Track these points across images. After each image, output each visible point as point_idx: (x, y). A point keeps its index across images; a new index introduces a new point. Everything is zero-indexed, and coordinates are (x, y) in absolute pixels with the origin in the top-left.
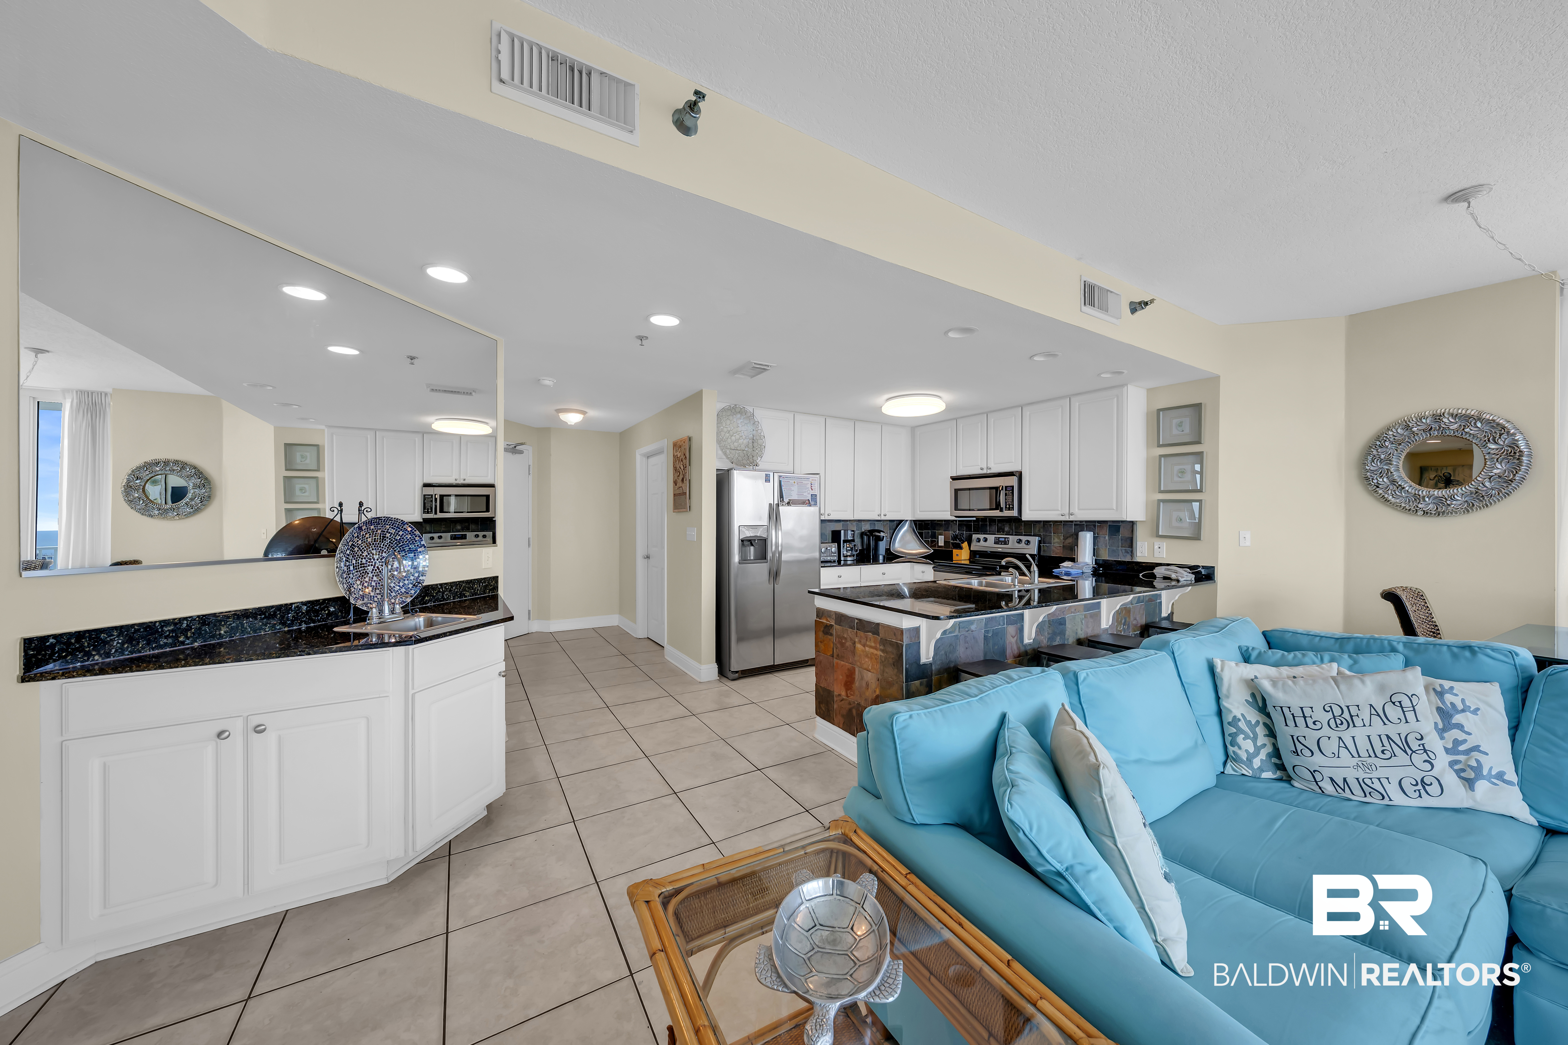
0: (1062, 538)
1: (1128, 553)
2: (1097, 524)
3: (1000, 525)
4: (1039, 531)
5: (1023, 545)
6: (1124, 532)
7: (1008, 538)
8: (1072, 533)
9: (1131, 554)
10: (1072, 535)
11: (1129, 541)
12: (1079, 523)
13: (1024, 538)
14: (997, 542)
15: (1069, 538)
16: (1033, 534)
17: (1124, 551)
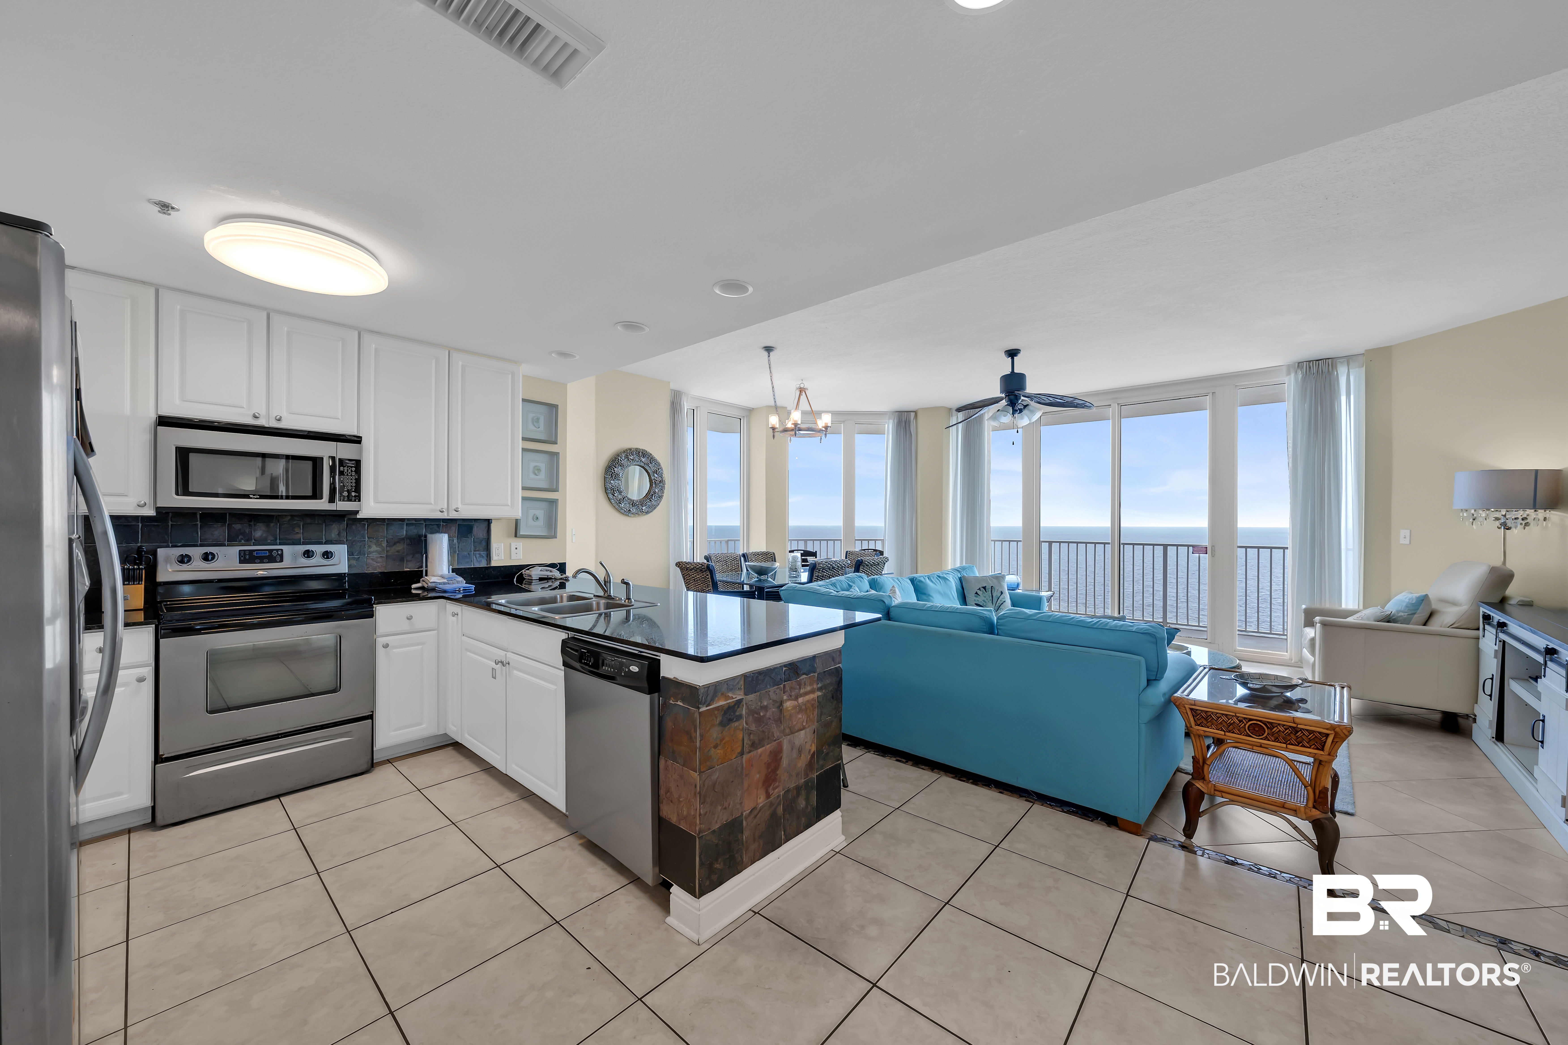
0: (384, 544)
1: (483, 557)
2: (442, 523)
3: (238, 527)
4: (339, 534)
5: (317, 560)
6: (478, 532)
7: (277, 550)
8: (403, 537)
9: (486, 558)
10: (403, 539)
11: (484, 544)
12: (414, 522)
13: (319, 549)
14: (246, 558)
15: (398, 544)
16: (324, 541)
17: (478, 556)
